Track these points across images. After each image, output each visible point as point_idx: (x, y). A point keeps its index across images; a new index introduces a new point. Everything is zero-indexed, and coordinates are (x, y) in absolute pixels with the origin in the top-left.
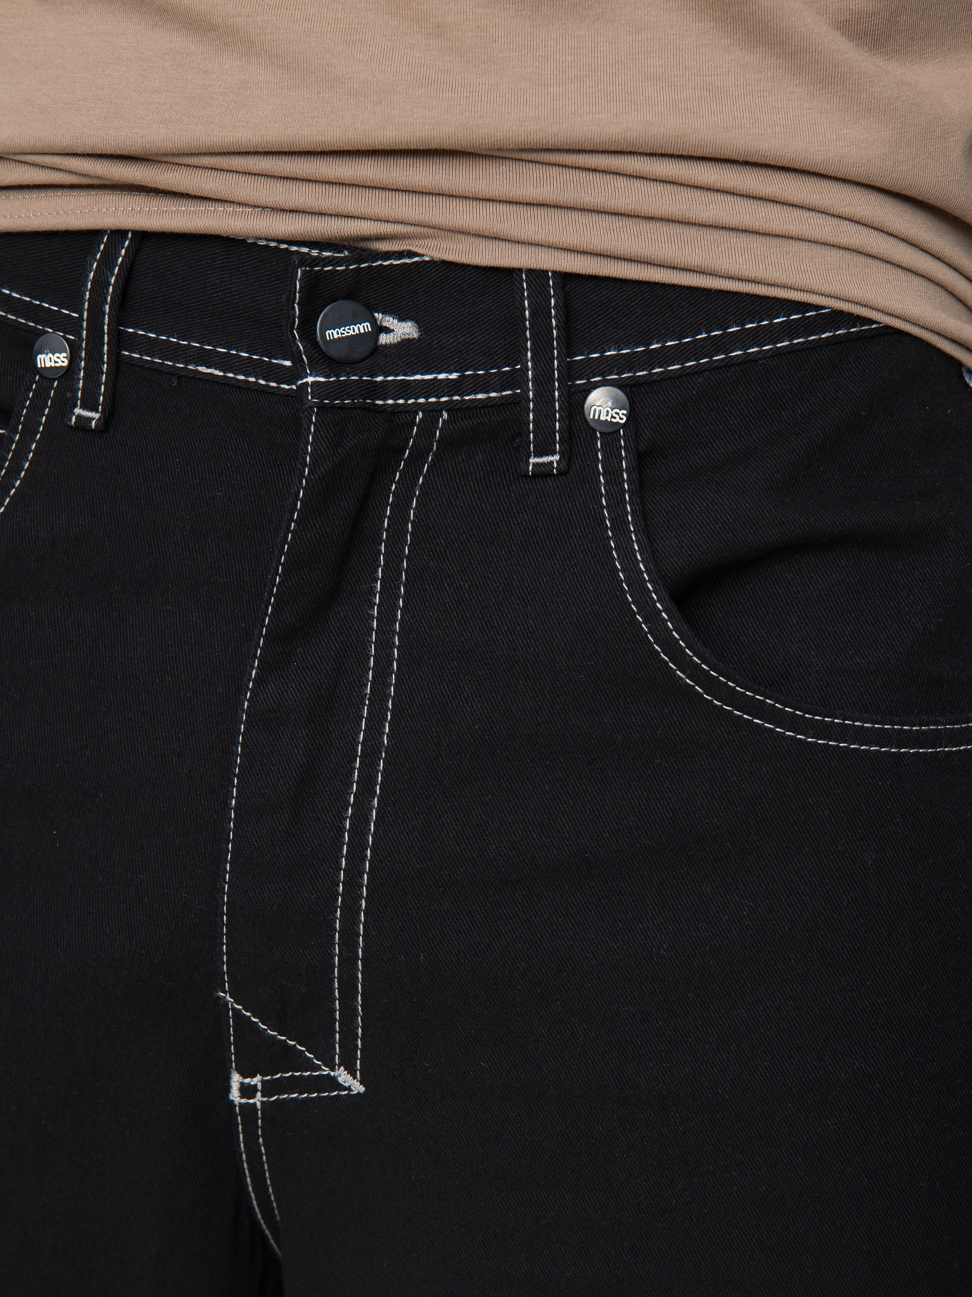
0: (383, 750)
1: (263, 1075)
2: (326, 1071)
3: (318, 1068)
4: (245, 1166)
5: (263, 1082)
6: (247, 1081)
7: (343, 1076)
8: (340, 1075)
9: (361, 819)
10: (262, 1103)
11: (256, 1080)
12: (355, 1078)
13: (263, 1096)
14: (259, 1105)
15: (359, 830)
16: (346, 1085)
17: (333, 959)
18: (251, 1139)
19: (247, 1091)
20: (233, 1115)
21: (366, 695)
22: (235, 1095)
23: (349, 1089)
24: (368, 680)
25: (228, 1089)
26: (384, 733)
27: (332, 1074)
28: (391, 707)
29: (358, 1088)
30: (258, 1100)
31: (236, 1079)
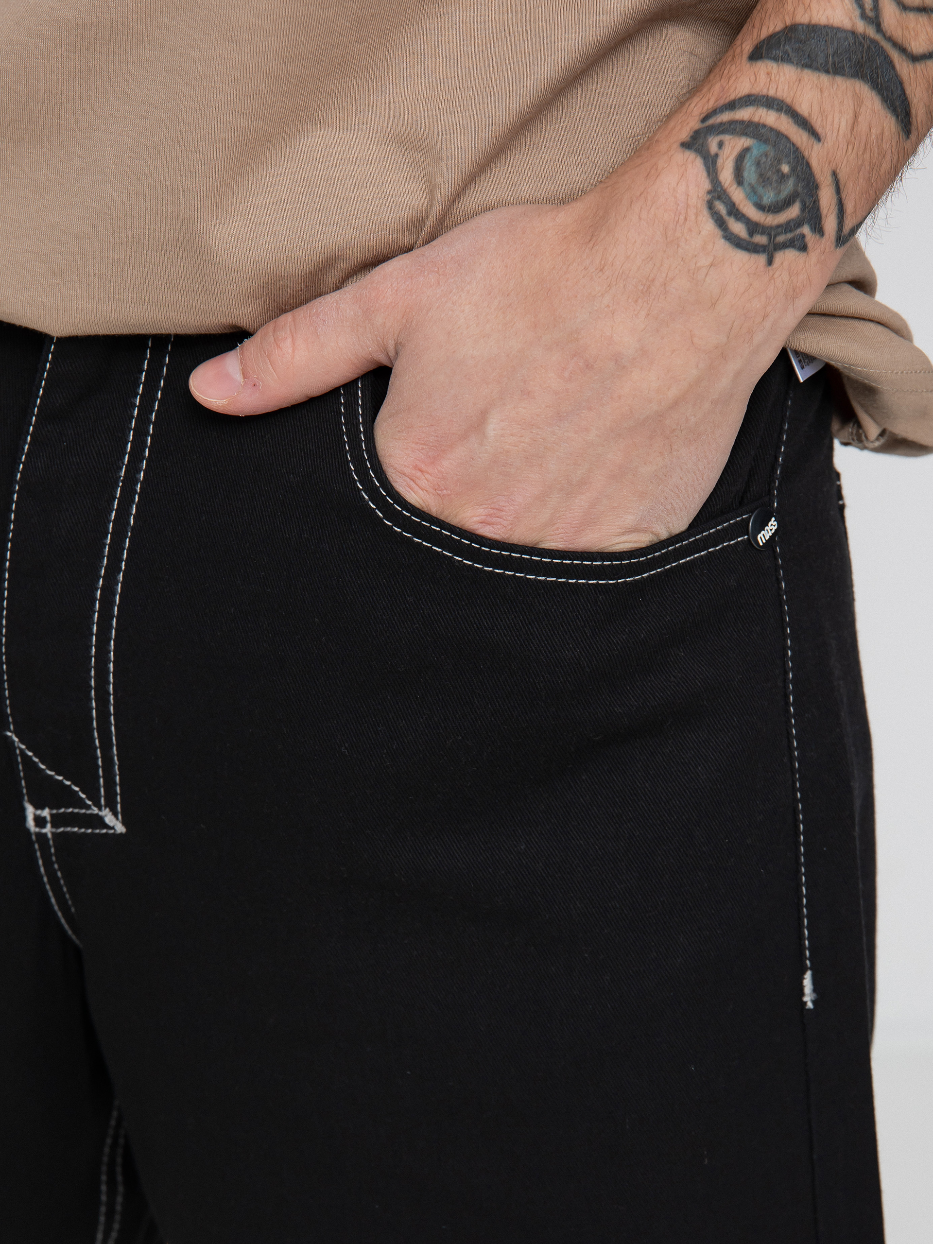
0: (130, 530)
1: (51, 808)
2: (95, 810)
3: (88, 807)
4: (48, 887)
5: (52, 815)
6: (39, 812)
7: (109, 818)
8: (106, 816)
9: (108, 591)
10: (53, 833)
11: (46, 813)
12: (117, 819)
13: (52, 826)
14: (49, 835)
15: (107, 602)
16: (111, 824)
17: (91, 712)
18: (48, 864)
19: (40, 822)
20: (32, 844)
21: (120, 477)
22: (31, 823)
23: (113, 828)
24: (123, 464)
25: (24, 818)
26: (131, 514)
27: (100, 813)
28: (139, 491)
29: (120, 828)
30: (48, 830)
31: (30, 811)
